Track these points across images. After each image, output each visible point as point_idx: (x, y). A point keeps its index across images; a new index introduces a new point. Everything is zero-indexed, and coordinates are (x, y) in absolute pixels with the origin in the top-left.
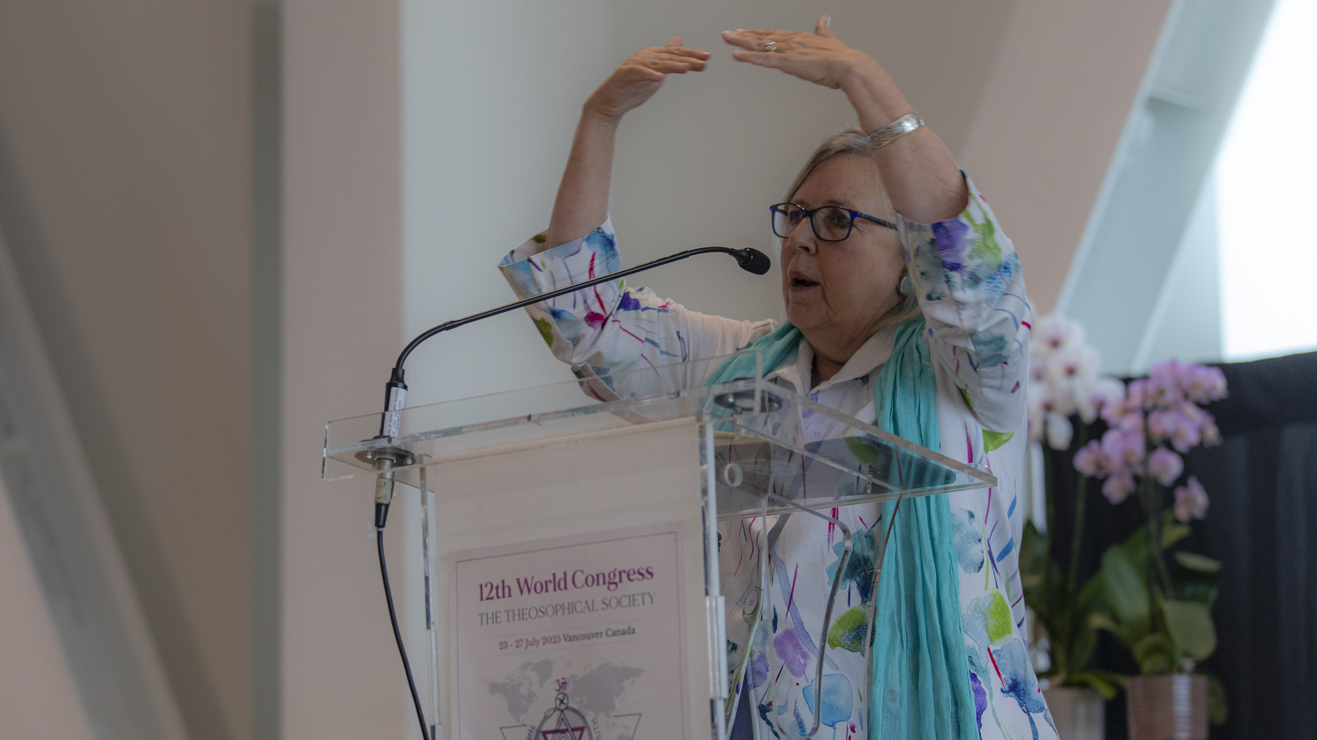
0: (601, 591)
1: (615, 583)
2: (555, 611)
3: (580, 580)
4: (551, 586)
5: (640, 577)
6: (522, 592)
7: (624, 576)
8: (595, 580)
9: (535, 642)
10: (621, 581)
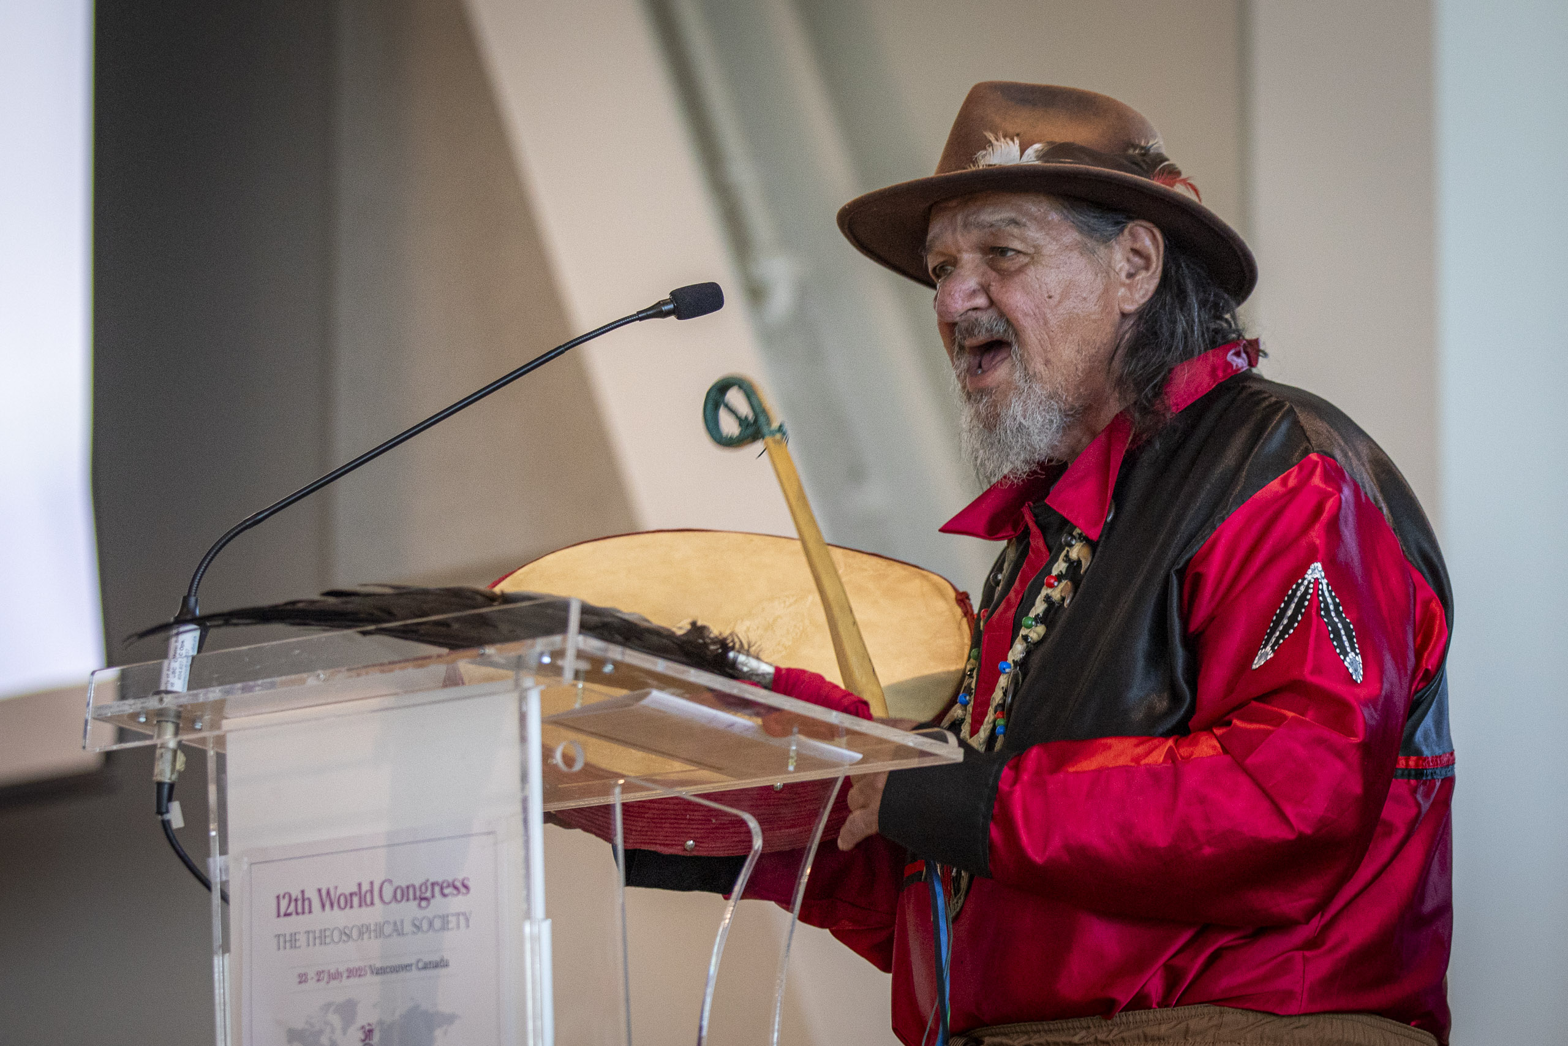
0: (409, 910)
1: (426, 899)
2: (361, 934)
3: (388, 893)
4: (356, 900)
5: (455, 892)
6: (323, 906)
7: (437, 889)
8: (404, 893)
9: (336, 976)
10: (433, 896)
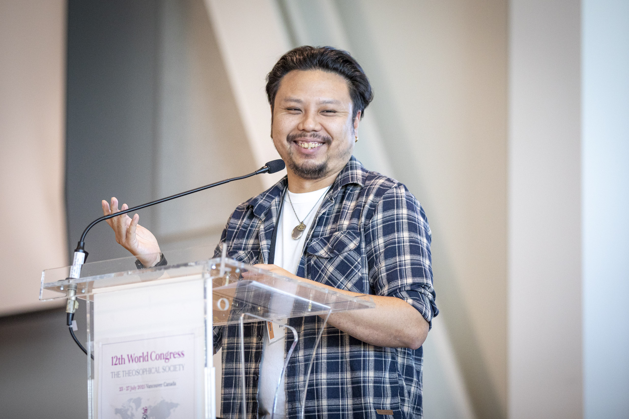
0: (162, 363)
1: (168, 359)
2: (143, 372)
3: (154, 357)
4: (141, 359)
5: (179, 356)
6: (129, 361)
8: (160, 357)
9: (134, 388)
10: (170, 358)
